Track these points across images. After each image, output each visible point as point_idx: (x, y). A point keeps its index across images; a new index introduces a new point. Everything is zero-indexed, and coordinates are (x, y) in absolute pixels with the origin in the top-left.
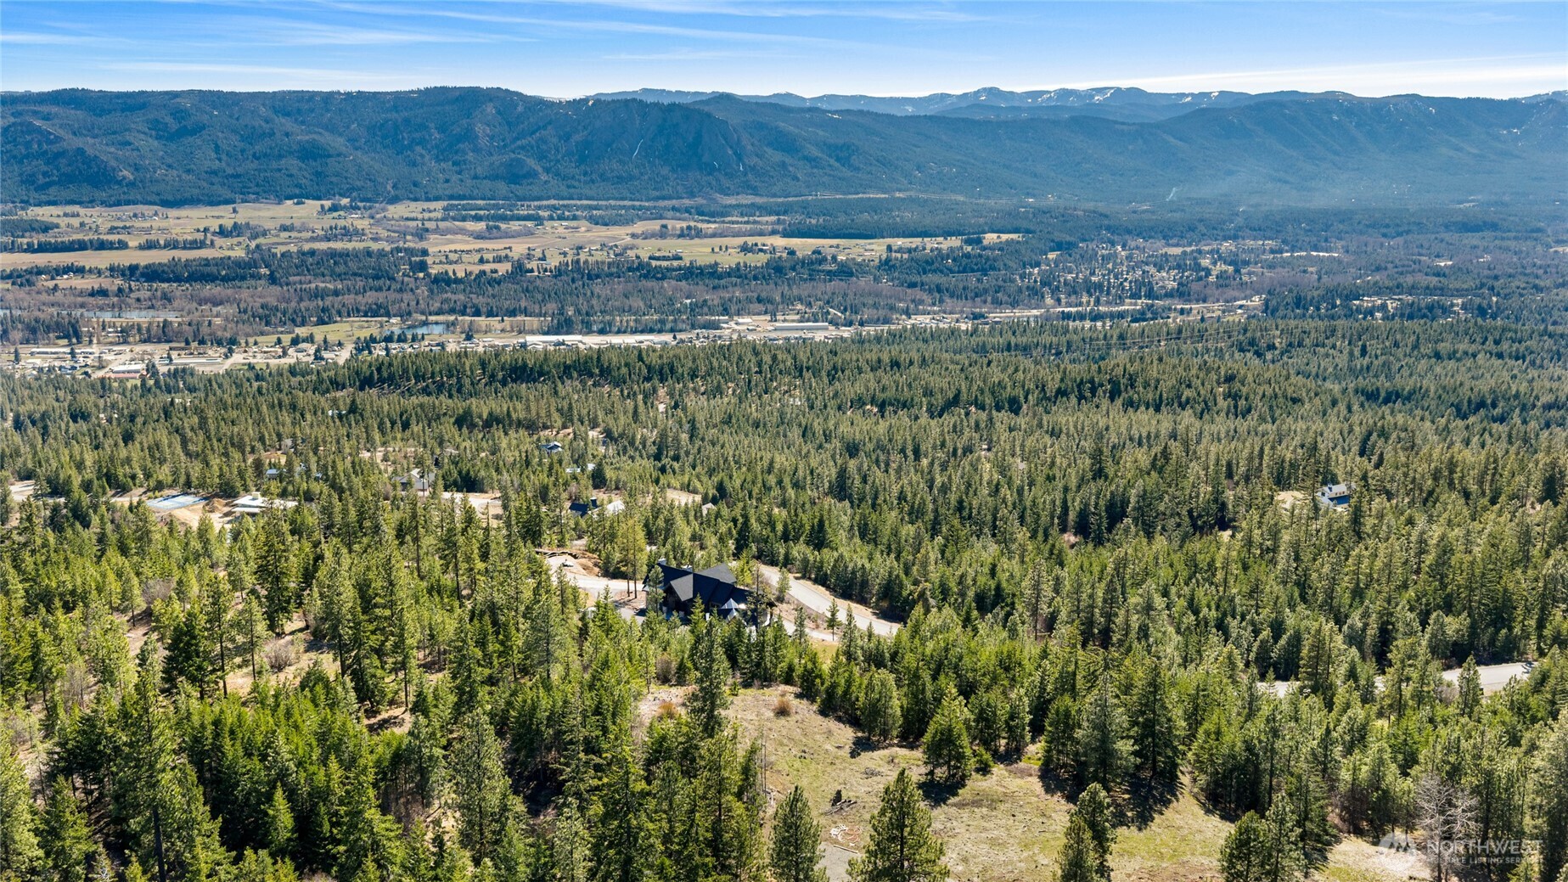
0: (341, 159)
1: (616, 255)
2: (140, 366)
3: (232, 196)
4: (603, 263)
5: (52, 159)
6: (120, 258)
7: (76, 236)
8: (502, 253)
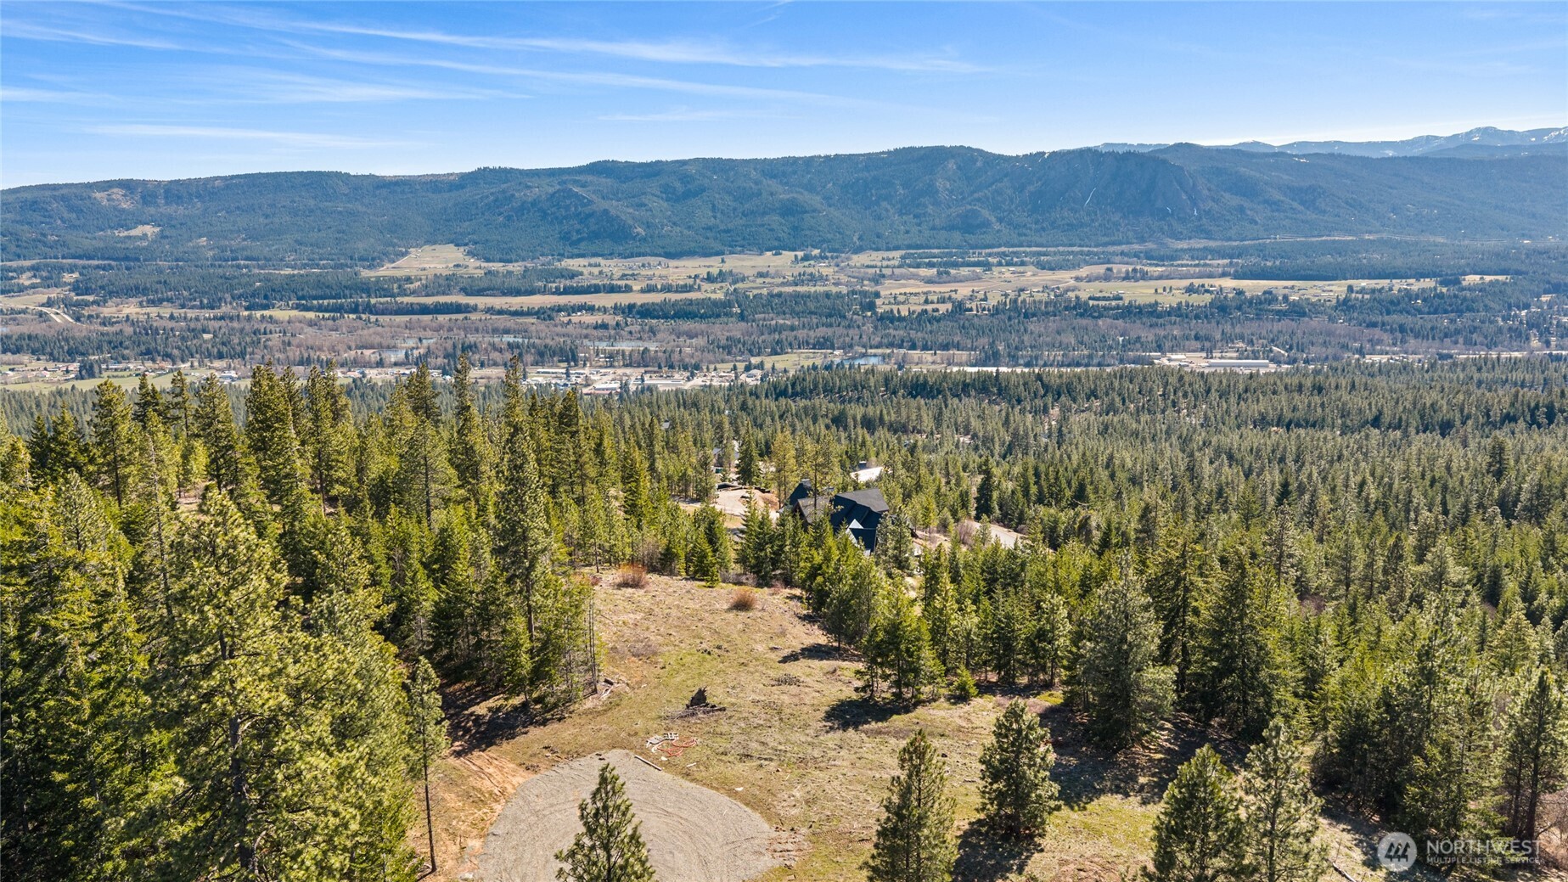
0: (815, 215)
1: (1056, 296)
2: (616, 385)
3: (723, 248)
4: (1041, 302)
5: (584, 219)
6: (624, 299)
7: (594, 282)
8: (947, 295)
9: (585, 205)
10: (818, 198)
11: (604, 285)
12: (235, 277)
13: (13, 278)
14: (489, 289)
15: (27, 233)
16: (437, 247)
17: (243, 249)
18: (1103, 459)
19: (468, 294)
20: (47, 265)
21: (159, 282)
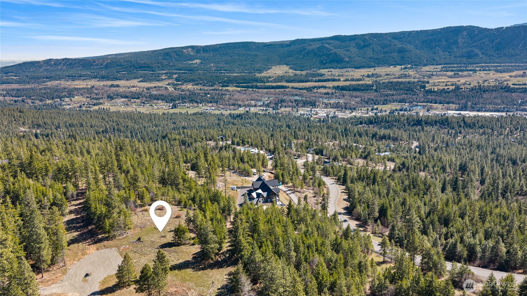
0: (410, 52)
1: (499, 83)
2: (325, 115)
3: (375, 65)
4: (492, 86)
5: (328, 55)
6: (336, 84)
7: (328, 78)
8: (454, 83)
9: (329, 51)
10: (412, 46)
11: (331, 79)
12: (220, 76)
13: (160, 76)
14: (294, 80)
15: (165, 62)
16: (281, 66)
17: (224, 67)
19: (287, 82)
20: (169, 72)
21: (198, 78)
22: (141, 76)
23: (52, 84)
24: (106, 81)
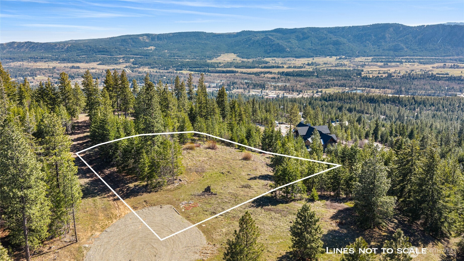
0: (344, 45)
1: (425, 73)
2: (275, 96)
3: (313, 55)
4: (419, 74)
5: (272, 46)
6: (281, 70)
7: (273, 65)
8: (386, 71)
9: (272, 42)
10: (346, 40)
11: (276, 66)
12: (174, 61)
13: (118, 60)
14: (242, 66)
15: (122, 48)
16: (229, 54)
17: (177, 53)
18: (429, 125)
19: (236, 68)
20: (126, 57)
21: (154, 62)
22: (100, 60)
23: (15, 64)
24: (66, 63)
